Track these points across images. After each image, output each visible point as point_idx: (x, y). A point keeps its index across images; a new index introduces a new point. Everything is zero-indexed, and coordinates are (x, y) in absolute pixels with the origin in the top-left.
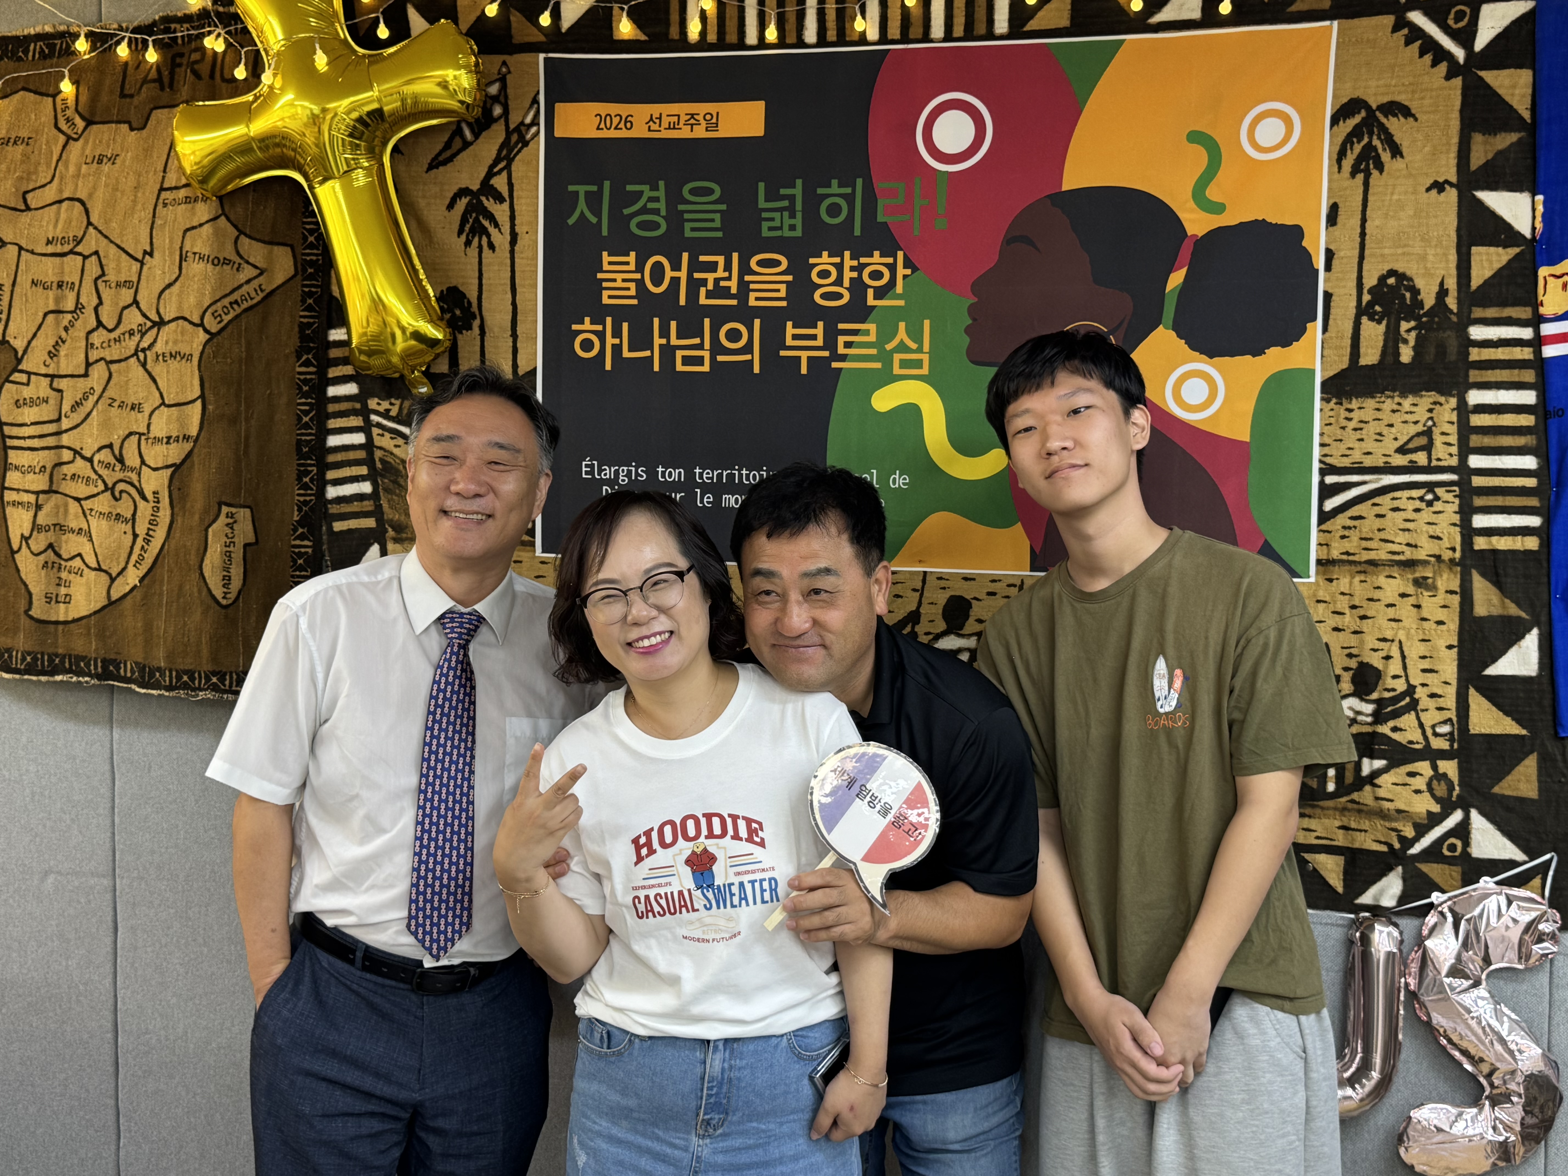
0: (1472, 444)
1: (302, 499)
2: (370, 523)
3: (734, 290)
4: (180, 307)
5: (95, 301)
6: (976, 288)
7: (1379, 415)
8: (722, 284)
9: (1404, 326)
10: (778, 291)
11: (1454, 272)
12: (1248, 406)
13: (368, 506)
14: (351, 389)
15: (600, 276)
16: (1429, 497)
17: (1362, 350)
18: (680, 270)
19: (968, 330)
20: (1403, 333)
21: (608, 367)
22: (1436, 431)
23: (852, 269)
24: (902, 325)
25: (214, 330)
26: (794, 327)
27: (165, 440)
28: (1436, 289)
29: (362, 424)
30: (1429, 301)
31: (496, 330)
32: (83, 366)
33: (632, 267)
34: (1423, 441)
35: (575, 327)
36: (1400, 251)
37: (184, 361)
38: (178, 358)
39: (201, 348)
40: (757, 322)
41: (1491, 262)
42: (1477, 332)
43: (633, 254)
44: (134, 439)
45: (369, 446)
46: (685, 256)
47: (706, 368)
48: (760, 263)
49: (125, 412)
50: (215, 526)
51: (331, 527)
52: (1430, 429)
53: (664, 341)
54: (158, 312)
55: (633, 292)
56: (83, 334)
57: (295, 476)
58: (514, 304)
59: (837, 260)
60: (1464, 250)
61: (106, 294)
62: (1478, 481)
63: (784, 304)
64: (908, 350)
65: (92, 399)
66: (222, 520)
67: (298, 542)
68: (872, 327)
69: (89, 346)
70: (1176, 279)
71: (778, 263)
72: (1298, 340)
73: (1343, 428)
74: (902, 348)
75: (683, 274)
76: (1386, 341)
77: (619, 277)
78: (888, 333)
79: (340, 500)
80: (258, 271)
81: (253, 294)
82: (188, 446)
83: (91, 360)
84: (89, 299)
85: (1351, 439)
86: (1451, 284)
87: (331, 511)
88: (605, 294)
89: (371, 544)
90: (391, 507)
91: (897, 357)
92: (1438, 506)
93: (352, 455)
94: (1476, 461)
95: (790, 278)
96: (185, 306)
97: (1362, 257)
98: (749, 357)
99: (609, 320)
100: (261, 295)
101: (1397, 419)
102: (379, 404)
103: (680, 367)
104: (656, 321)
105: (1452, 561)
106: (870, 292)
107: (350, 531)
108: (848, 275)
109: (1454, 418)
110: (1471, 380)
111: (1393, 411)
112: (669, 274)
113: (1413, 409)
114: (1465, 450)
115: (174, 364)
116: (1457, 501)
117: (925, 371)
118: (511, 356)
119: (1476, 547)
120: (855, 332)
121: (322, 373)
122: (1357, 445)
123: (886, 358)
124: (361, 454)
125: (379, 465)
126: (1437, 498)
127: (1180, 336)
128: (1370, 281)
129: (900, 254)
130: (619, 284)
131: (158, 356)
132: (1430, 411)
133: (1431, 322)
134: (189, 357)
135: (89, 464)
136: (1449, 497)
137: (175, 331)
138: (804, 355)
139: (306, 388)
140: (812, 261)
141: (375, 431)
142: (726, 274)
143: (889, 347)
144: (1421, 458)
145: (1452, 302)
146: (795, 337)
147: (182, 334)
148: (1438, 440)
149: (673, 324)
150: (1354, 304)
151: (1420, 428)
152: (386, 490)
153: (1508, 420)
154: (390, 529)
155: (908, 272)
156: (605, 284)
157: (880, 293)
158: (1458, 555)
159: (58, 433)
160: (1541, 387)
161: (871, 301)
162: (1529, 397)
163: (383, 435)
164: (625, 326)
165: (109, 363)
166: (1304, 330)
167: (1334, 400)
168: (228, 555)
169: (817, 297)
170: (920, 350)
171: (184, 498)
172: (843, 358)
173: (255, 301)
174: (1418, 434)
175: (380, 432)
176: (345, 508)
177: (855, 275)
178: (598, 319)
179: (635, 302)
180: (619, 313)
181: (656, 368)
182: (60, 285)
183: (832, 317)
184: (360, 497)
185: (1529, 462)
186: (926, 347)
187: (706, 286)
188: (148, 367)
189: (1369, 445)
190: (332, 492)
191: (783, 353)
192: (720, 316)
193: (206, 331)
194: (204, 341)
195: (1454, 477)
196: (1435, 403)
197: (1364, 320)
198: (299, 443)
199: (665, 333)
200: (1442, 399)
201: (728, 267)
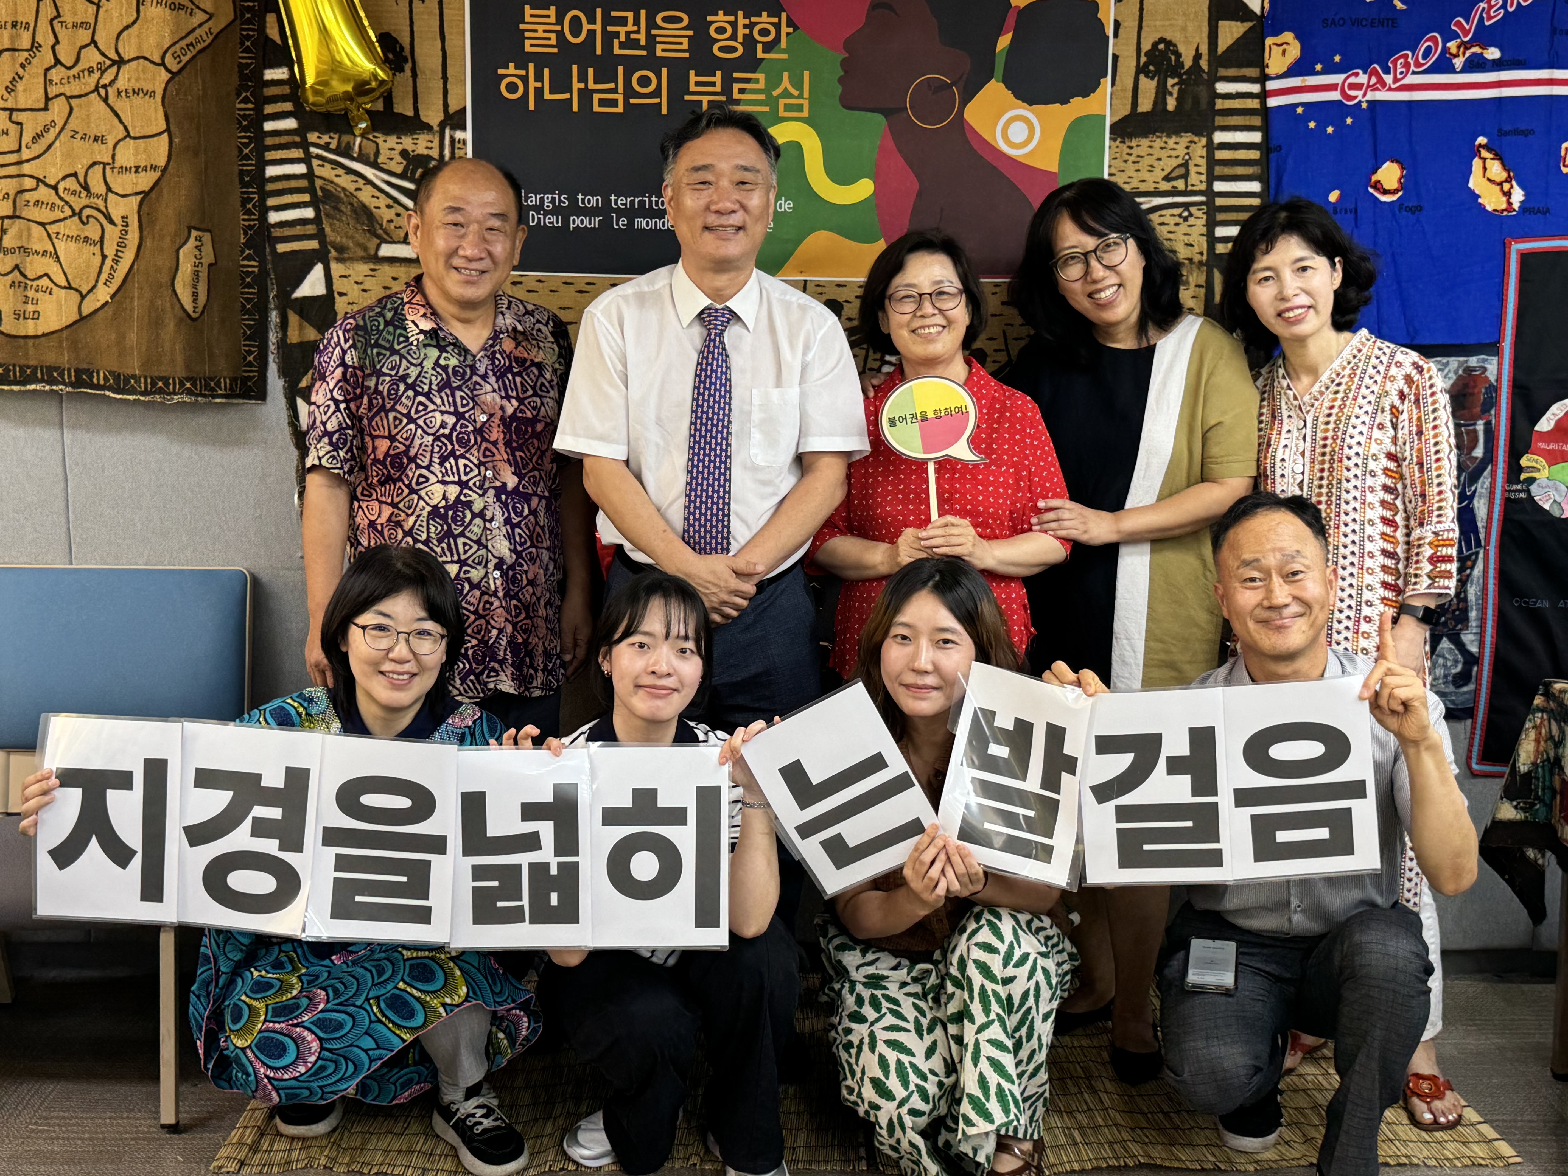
0: (1216, 173)
1: (246, 223)
2: (314, 244)
3: (643, 42)
4: (140, 47)
5: (52, 40)
6: (848, 45)
7: (1150, 151)
8: (633, 36)
9: (1171, 81)
10: (681, 43)
11: (1206, 40)
12: (1056, 144)
13: (311, 229)
14: (290, 124)
15: (522, 26)
16: (1186, 214)
17: (1140, 101)
18: (595, 23)
19: (841, 80)
20: (1169, 87)
21: (532, 107)
22: (1191, 163)
23: (745, 26)
24: (786, 75)
25: (175, 70)
26: (696, 75)
27: (133, 170)
28: (1194, 53)
29: (302, 156)
30: (1188, 63)
31: (428, 72)
32: (43, 100)
33: (553, 19)
34: (1182, 171)
35: (501, 71)
36: (1167, 23)
37: (147, 97)
38: (141, 94)
39: (163, 85)
40: (664, 71)
41: (1232, 33)
42: (1222, 87)
43: (553, 8)
44: (98, 169)
45: (310, 175)
46: (599, 11)
47: (620, 109)
48: (665, 19)
49: (87, 144)
50: (185, 247)
51: (275, 249)
52: (1187, 161)
53: (582, 85)
54: (117, 52)
55: (553, 42)
56: (41, 71)
57: (239, 204)
58: (443, 50)
59: (732, 18)
60: (1213, 23)
61: (62, 33)
62: (1219, 202)
63: (687, 55)
64: (791, 96)
65: (53, 133)
66: (192, 243)
67: (246, 263)
68: (760, 76)
69: (47, 82)
70: (1004, 42)
71: (680, 20)
72: (1094, 92)
73: (1126, 161)
74: (786, 94)
75: (598, 27)
76: (1157, 93)
77: (541, 28)
78: (773, 81)
79: (282, 224)
80: (207, 16)
81: (205, 37)
82: (155, 175)
83: (50, 96)
84: (45, 38)
85: (1130, 169)
86: (1204, 49)
87: (274, 234)
88: (527, 43)
89: (315, 264)
90: (333, 230)
91: (782, 102)
92: (1191, 221)
93: (293, 184)
94: (1219, 186)
95: (691, 33)
96: (145, 47)
97: (1140, 27)
98: (657, 100)
99: (531, 66)
100: (211, 38)
101: (1163, 154)
102: (319, 137)
103: (596, 108)
104: (575, 68)
105: (1200, 262)
106: (760, 47)
107: (294, 252)
108: (741, 32)
109: (1204, 153)
110: (1216, 124)
111: (1162, 148)
112: (586, 27)
113: (1175, 146)
114: (1212, 178)
115: (137, 100)
116: (1205, 217)
117: (805, 114)
118: (441, 96)
119: (1217, 252)
120: (748, 81)
121: (259, 109)
122: (1134, 174)
123: (772, 102)
124: (304, 183)
125: (320, 193)
126: (1191, 215)
127: (1007, 87)
128: (1146, 46)
129: (784, 15)
130: (540, 34)
131: (119, 93)
132: (1187, 148)
133: (1189, 78)
134: (152, 94)
135: (53, 192)
136: (1199, 214)
137: (137, 70)
138: (705, 99)
139: (245, 123)
140: (709, 18)
141: (315, 162)
142: (635, 28)
143: (775, 93)
144: (1180, 184)
145: (1204, 64)
146: (697, 84)
147: (144, 72)
148: (1193, 170)
149: (591, 71)
150: (1134, 63)
151: (1180, 161)
152: (328, 215)
153: (1242, 154)
154: (332, 250)
155: (791, 30)
156: (527, 34)
157: (769, 47)
158: (1205, 258)
159: (19, 163)
160: (1265, 129)
161: (760, 55)
162: (1256, 137)
163: (323, 166)
164: (546, 71)
165: (69, 98)
166: (1098, 85)
167: (1119, 140)
168: (196, 275)
169: (715, 49)
170: (801, 96)
171: (152, 222)
172: (738, 102)
173: (206, 44)
174: (1179, 166)
175: (320, 162)
176: (288, 232)
177: (747, 31)
178: (522, 65)
179: (555, 50)
180: (541, 60)
181: (575, 108)
182: (14, 25)
183: (728, 67)
184: (303, 222)
185: (1255, 186)
186: (806, 94)
187: (618, 37)
188: (110, 102)
189: (1144, 175)
190: (274, 217)
191: (687, 97)
192: (632, 64)
193: (168, 70)
194: (166, 79)
195: (1202, 199)
196: (1191, 142)
197: (1142, 76)
198: (242, 173)
199: (583, 78)
200: (1196, 139)
201: (637, 22)
